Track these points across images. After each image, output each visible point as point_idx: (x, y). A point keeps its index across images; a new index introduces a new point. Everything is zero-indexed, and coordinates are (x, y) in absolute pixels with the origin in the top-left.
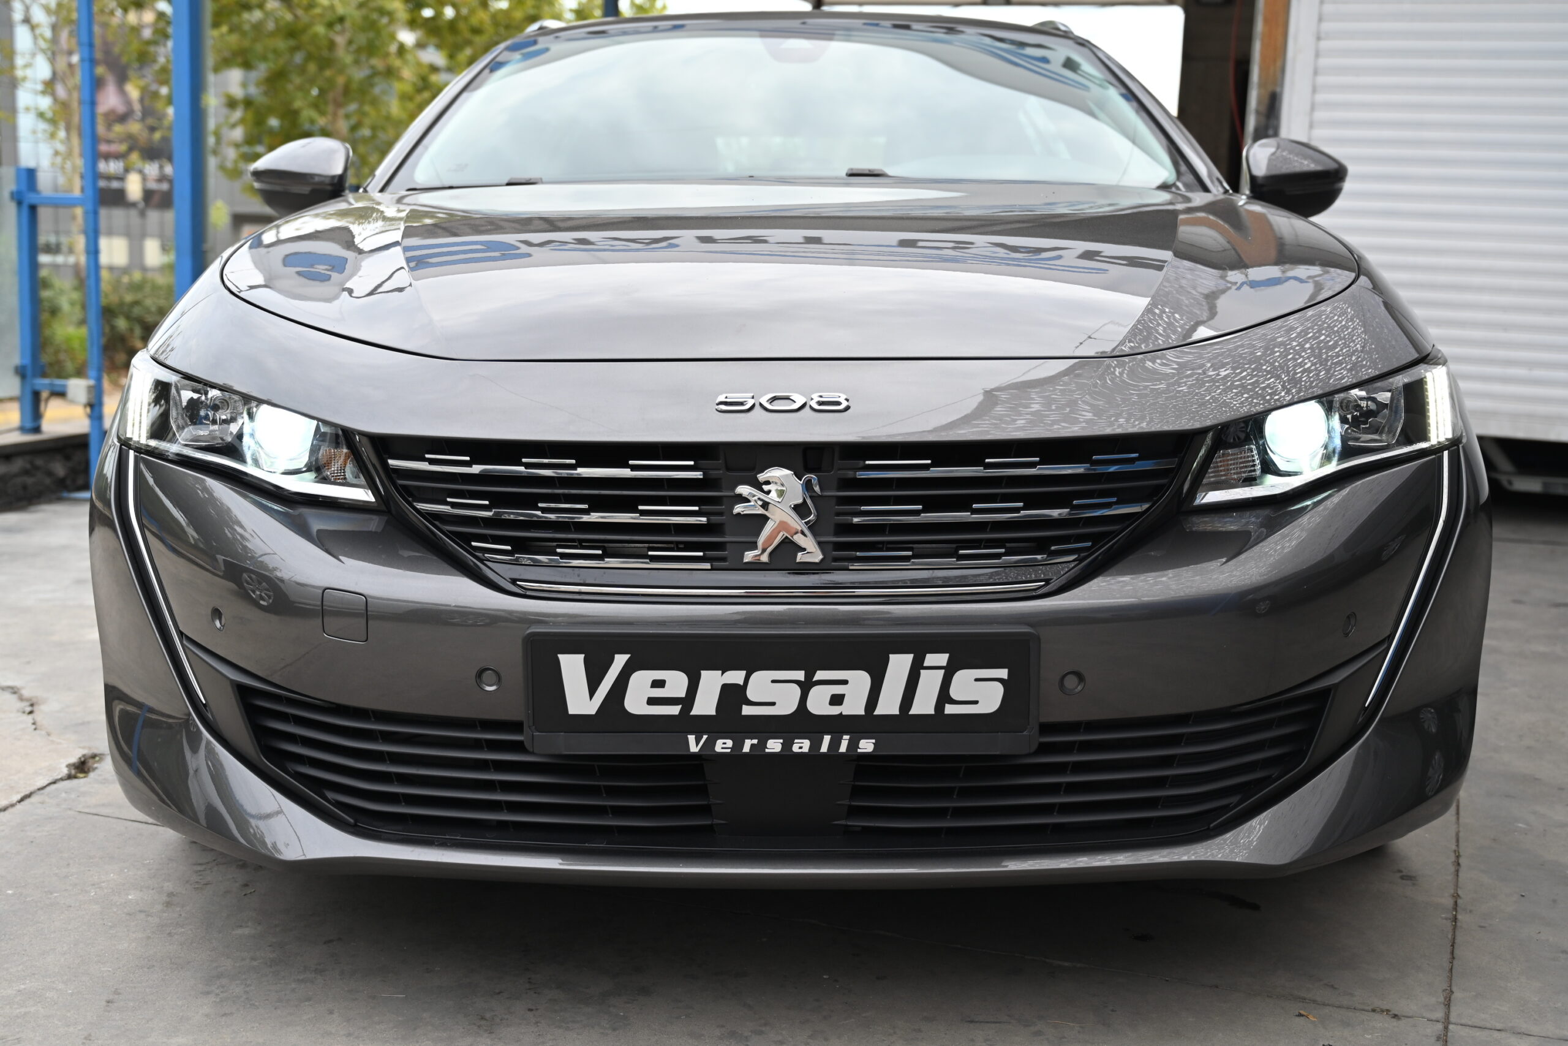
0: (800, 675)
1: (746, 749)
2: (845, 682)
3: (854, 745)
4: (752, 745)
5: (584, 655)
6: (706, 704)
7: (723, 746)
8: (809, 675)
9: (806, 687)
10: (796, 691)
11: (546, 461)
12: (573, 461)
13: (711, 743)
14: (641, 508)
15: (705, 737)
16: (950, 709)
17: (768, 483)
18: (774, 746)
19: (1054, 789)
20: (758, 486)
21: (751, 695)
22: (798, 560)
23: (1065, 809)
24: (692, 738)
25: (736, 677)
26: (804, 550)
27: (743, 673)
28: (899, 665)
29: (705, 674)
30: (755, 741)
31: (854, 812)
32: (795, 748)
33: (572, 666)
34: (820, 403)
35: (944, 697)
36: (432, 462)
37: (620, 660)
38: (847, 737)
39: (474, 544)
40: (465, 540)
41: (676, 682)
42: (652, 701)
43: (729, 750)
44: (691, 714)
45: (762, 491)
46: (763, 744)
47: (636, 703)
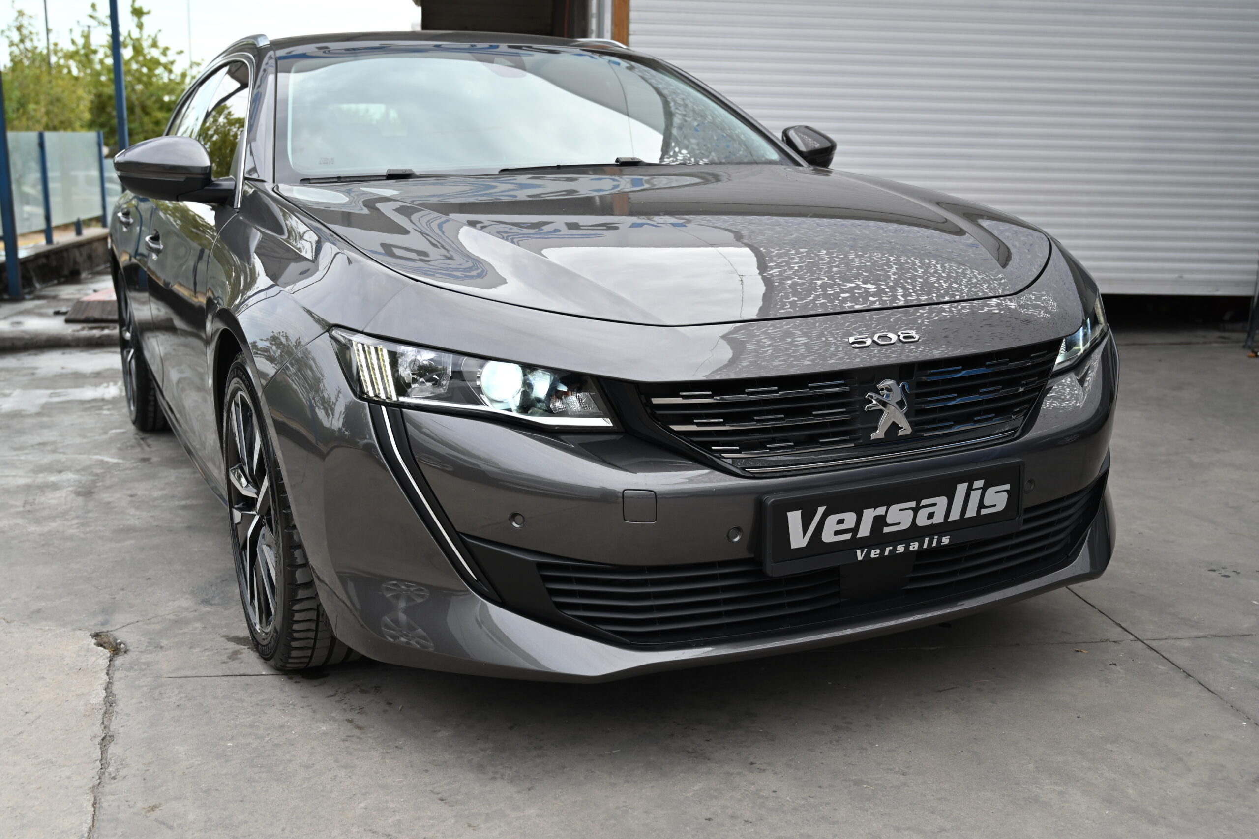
0: (913, 504)
1: (887, 553)
2: (935, 505)
3: (939, 541)
4: (890, 550)
5: (800, 512)
6: (865, 531)
7: (875, 553)
8: (918, 504)
9: (916, 510)
10: (911, 513)
11: (760, 389)
12: (776, 388)
13: (869, 553)
14: (814, 413)
15: (866, 550)
16: (984, 512)
17: (882, 390)
18: (901, 549)
19: (1004, 549)
20: (877, 391)
21: (889, 520)
22: (899, 435)
23: (1010, 559)
24: (859, 552)
25: (881, 511)
26: (902, 428)
27: (885, 508)
28: (962, 488)
29: (865, 512)
30: (891, 548)
31: (913, 580)
32: (911, 548)
33: (794, 518)
34: (905, 337)
35: (981, 505)
36: (684, 397)
37: (821, 510)
38: (936, 537)
39: (713, 448)
40: (707, 446)
41: (850, 518)
42: (837, 533)
43: (878, 556)
44: (858, 537)
45: (880, 394)
46: (895, 549)
47: (828, 536)
